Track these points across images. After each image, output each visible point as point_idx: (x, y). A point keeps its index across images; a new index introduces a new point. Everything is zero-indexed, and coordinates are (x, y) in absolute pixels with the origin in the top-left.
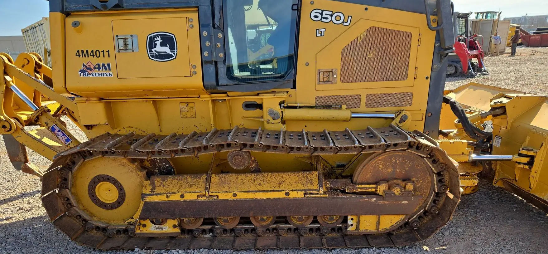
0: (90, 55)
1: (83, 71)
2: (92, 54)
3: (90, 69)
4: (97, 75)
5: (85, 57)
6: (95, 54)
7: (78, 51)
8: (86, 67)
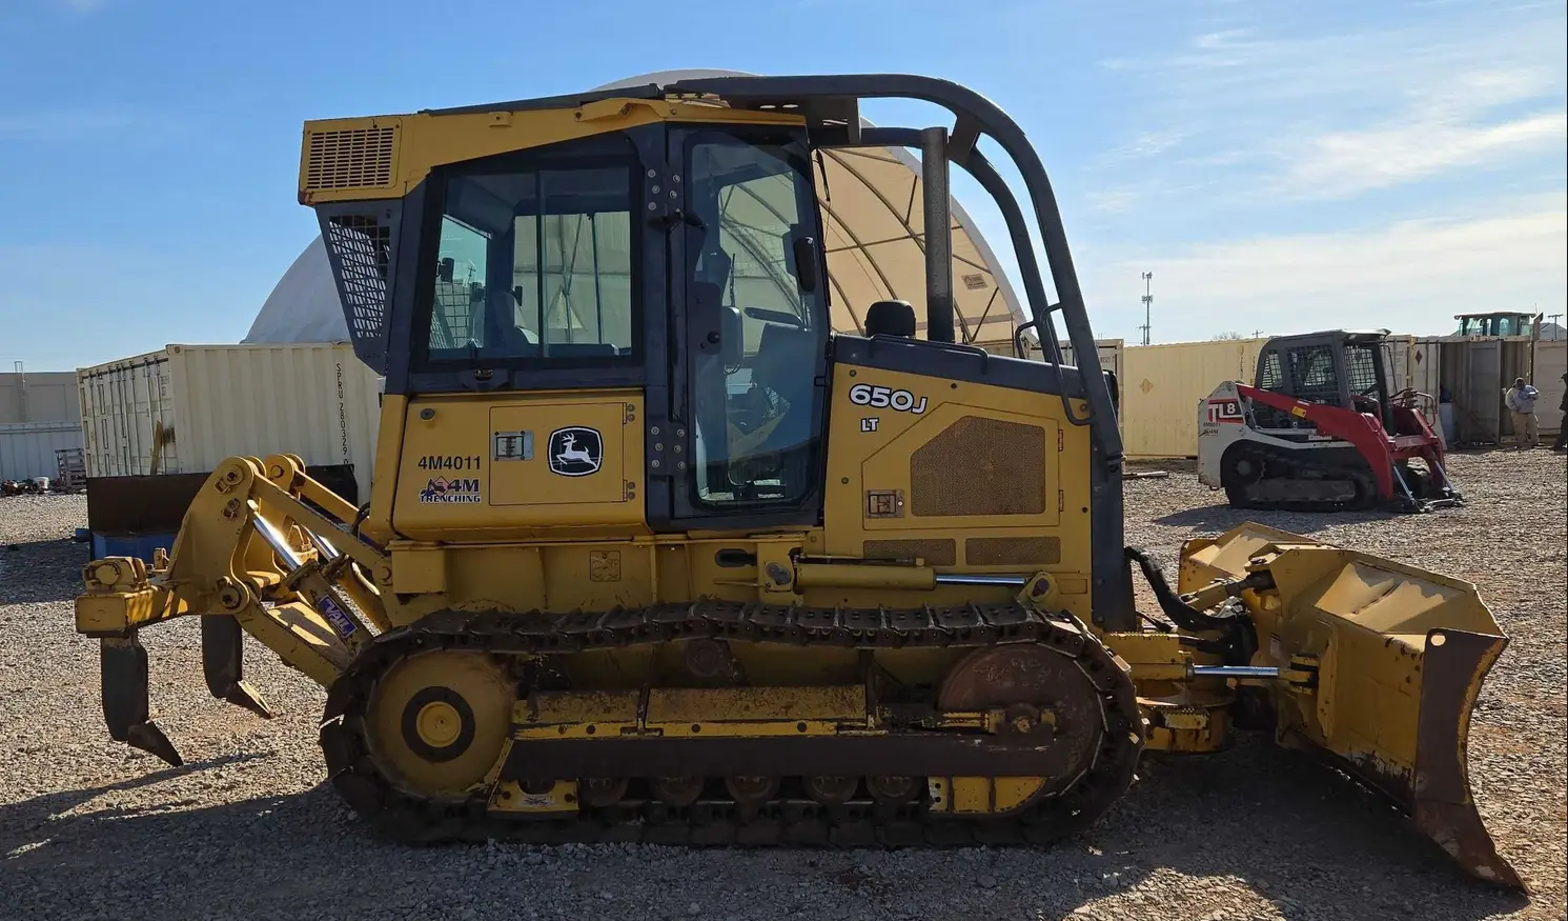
1: (428, 493)
2: (447, 464)
3: (442, 489)
4: (452, 499)
5: (435, 468)
6: (452, 463)
7: (425, 458)
8: (434, 485)
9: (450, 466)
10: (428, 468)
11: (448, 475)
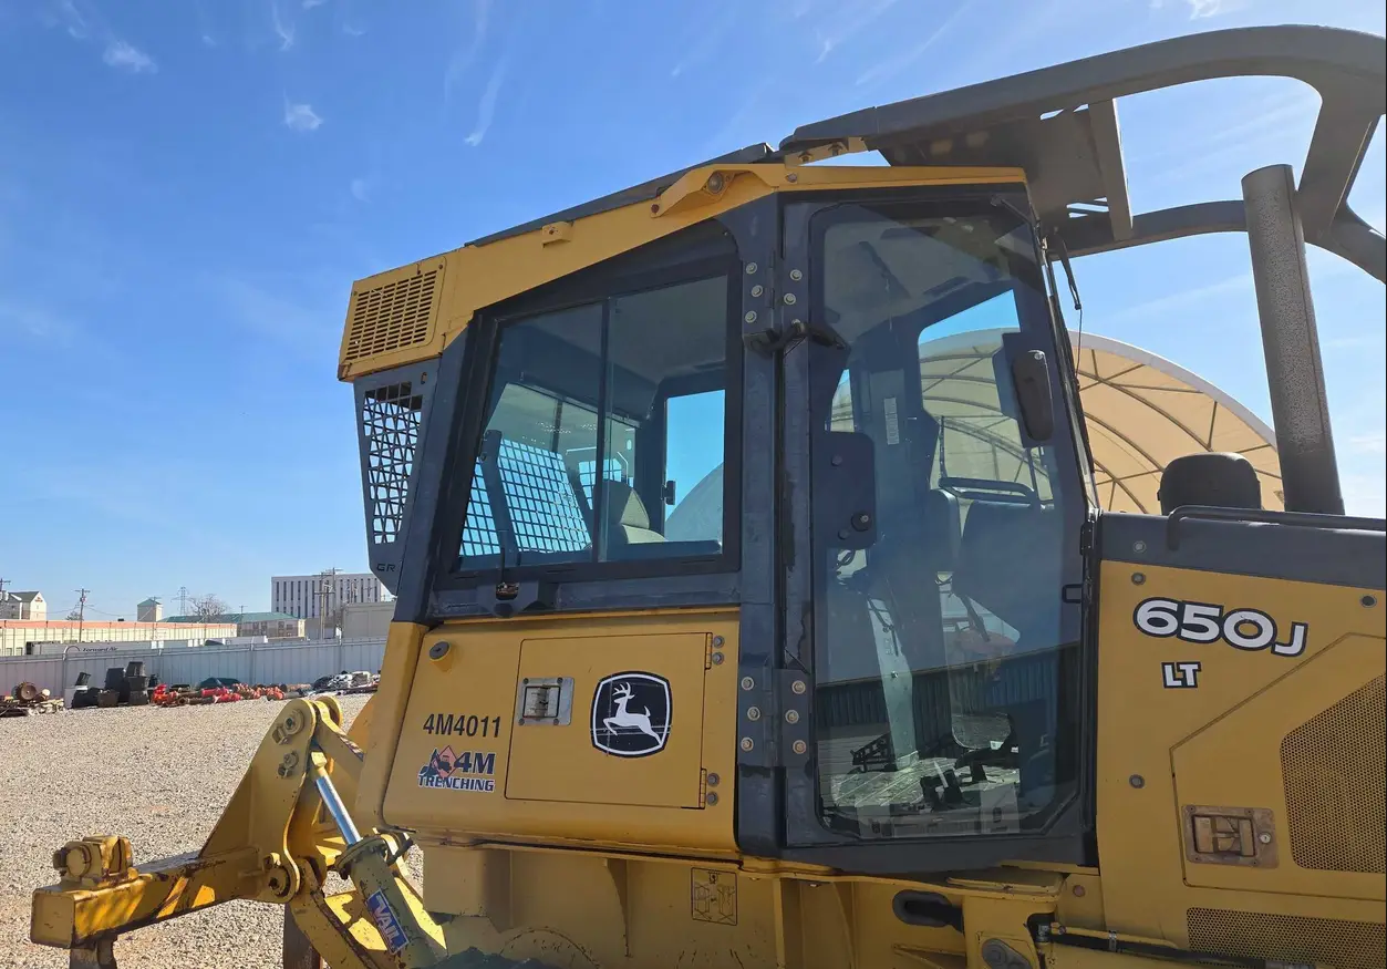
0: (456, 729)
1: (429, 771)
2: (458, 727)
3: (446, 766)
4: (458, 783)
5: (443, 733)
6: (465, 727)
7: (432, 717)
8: (439, 761)
9: (461, 730)
10: (434, 731)
11: (456, 745)
